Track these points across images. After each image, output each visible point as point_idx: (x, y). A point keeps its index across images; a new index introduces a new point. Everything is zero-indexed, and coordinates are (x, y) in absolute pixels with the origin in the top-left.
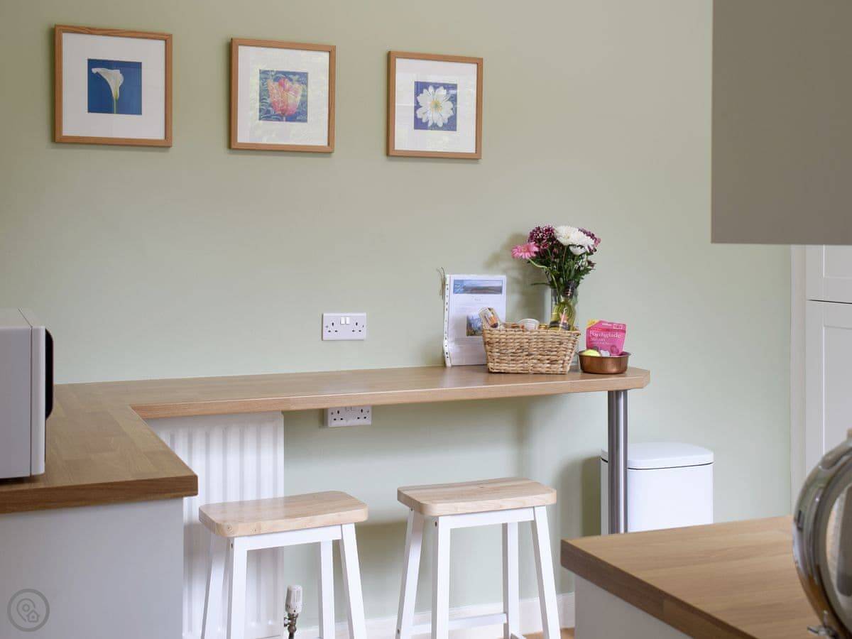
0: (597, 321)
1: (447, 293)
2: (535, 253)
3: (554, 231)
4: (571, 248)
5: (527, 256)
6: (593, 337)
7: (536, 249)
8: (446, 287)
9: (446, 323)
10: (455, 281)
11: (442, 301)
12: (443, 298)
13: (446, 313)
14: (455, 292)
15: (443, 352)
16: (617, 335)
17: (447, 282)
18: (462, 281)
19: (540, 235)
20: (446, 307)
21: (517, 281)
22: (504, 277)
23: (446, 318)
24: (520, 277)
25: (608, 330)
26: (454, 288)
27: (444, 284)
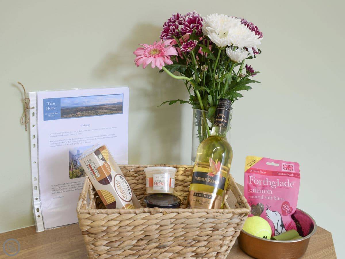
0: (258, 159)
1: (33, 120)
2: (172, 57)
3: (203, 23)
4: (229, 52)
5: (159, 63)
6: (255, 185)
7: (173, 51)
8: (31, 111)
9: (34, 166)
10: (46, 101)
11: (26, 133)
12: (27, 129)
13: (34, 150)
14: (46, 118)
15: (32, 207)
16: (290, 183)
17: (32, 104)
18: (58, 100)
19: (180, 27)
20: (33, 141)
21: (145, 94)
22: (125, 90)
23: (34, 158)
24: (149, 88)
25: (275, 173)
26: (45, 111)
27: (26, 107)
